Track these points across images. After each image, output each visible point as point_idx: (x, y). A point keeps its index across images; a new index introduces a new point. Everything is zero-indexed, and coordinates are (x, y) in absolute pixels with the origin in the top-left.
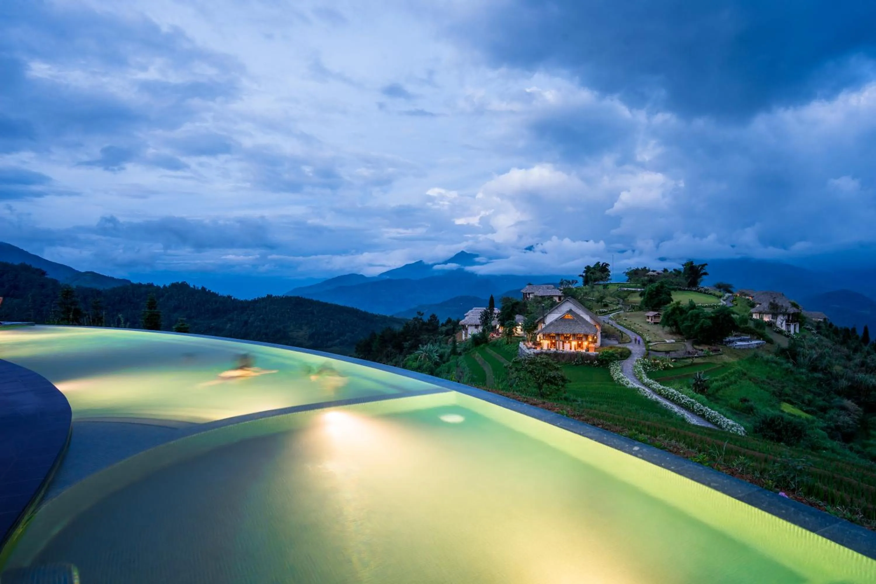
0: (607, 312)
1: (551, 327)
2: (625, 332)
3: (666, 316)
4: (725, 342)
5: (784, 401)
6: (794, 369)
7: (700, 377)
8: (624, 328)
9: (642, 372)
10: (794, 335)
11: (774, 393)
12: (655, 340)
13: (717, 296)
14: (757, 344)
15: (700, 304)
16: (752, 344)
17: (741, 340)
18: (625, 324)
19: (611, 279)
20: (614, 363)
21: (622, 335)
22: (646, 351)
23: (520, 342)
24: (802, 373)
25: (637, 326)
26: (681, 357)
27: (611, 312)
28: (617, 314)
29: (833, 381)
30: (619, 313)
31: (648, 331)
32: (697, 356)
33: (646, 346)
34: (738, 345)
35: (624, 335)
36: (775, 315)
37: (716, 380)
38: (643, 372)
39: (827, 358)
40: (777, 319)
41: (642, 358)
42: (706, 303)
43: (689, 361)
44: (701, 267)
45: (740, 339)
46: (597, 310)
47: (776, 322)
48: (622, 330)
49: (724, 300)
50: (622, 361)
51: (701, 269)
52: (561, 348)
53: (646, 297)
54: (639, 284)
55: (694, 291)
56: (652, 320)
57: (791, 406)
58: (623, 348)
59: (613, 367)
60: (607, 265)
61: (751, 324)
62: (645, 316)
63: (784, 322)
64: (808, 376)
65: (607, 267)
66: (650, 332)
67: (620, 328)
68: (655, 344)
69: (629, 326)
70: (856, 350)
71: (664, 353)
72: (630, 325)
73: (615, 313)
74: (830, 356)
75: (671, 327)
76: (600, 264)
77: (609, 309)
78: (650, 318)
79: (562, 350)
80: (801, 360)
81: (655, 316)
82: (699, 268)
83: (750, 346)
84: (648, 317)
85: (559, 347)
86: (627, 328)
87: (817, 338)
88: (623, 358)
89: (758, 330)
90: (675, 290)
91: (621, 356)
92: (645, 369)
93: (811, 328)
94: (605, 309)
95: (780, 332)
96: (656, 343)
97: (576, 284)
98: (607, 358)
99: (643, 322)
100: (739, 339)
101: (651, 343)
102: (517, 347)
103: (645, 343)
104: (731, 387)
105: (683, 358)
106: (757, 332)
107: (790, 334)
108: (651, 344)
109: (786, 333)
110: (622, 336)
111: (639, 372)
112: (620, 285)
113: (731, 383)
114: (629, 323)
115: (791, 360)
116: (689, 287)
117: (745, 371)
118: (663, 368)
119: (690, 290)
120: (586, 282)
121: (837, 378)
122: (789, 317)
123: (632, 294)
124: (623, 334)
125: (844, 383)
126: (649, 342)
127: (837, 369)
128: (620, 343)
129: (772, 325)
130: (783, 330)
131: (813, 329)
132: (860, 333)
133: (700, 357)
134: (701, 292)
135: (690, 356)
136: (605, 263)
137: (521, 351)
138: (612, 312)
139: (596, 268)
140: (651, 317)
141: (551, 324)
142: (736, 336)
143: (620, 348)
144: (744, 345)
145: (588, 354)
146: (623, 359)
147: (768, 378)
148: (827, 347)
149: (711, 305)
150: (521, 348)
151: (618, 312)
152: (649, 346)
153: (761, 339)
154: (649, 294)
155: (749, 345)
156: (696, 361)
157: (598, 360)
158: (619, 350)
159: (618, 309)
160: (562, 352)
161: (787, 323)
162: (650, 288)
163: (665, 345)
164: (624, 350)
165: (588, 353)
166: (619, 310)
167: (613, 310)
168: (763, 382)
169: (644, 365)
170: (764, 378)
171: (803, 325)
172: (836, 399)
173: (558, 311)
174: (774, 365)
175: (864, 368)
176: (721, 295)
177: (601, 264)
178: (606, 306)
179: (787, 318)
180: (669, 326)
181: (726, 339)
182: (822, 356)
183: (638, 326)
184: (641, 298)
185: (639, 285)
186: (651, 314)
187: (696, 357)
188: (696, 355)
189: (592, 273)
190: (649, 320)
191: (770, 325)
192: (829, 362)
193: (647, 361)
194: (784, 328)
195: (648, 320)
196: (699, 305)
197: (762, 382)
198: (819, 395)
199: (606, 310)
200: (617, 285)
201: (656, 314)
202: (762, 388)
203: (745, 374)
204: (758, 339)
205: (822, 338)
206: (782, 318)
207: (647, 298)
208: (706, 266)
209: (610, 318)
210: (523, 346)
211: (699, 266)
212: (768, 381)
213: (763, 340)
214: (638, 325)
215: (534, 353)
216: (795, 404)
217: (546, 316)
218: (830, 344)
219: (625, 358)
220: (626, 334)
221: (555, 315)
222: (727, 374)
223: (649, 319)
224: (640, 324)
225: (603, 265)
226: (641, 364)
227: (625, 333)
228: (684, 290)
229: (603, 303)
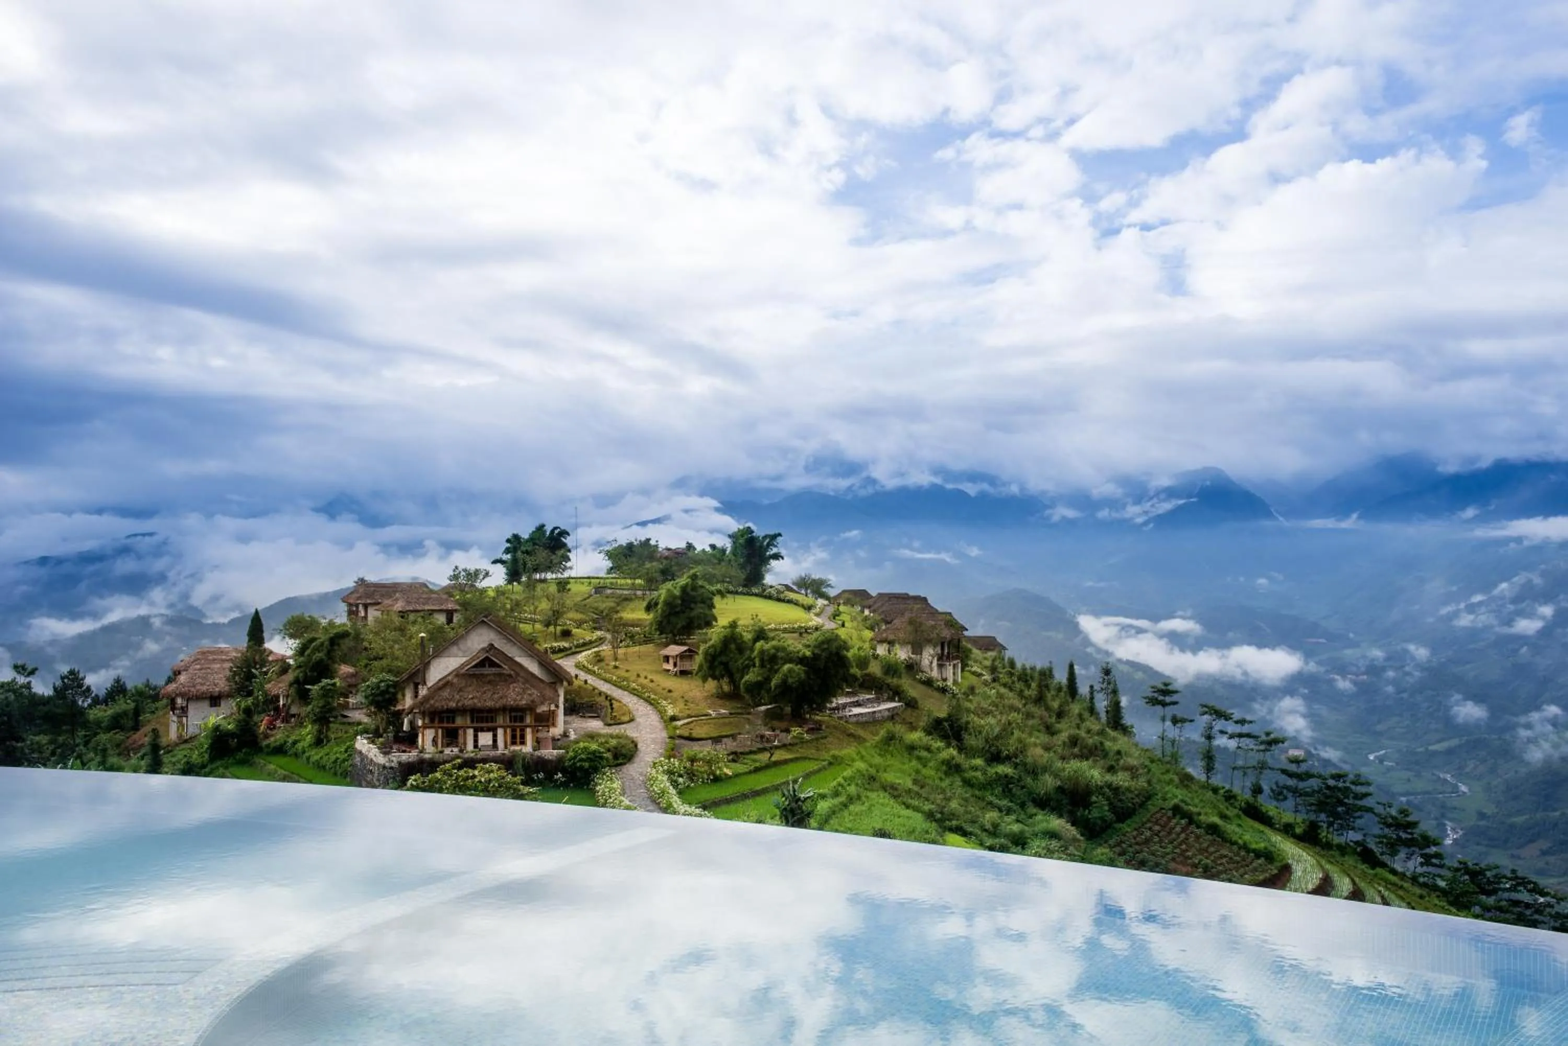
0: (571, 648)
1: (446, 693)
2: (617, 698)
3: (709, 658)
4: (830, 709)
5: (952, 830)
6: (960, 759)
7: (794, 791)
8: (614, 688)
9: (670, 791)
10: (954, 688)
11: (930, 816)
12: (688, 712)
13: (803, 606)
14: (888, 710)
15: (773, 625)
16: (880, 711)
17: (858, 704)
18: (614, 678)
19: (571, 568)
20: (604, 774)
21: (611, 705)
22: (668, 740)
23: (359, 737)
24: (975, 769)
25: (642, 680)
26: (747, 750)
27: (578, 650)
28: (595, 652)
29: (1029, 780)
30: (599, 651)
31: (670, 691)
32: (779, 744)
33: (666, 727)
34: (855, 715)
35: (615, 705)
36: (917, 648)
37: (823, 797)
38: (672, 791)
39: (1017, 733)
40: (921, 654)
41: (666, 759)
42: (783, 624)
43: (764, 757)
44: (767, 540)
45: (857, 701)
46: (546, 645)
47: (921, 661)
48: (609, 693)
49: (818, 615)
50: (618, 769)
51: (769, 545)
52: (470, 746)
53: (660, 611)
54: (639, 577)
55: (756, 595)
56: (675, 665)
57: (963, 839)
58: (618, 737)
59: (600, 784)
60: (564, 533)
61: (875, 669)
62: (659, 655)
63: (936, 659)
64: (985, 773)
65: (563, 539)
66: (674, 694)
67: (605, 687)
68: (688, 723)
69: (625, 683)
70: (1060, 715)
71: (710, 741)
72: (625, 679)
73: (590, 652)
74: (1019, 728)
75: (719, 681)
76: (545, 531)
77: (575, 643)
78: (671, 661)
79: (473, 752)
80: (971, 741)
81: (682, 656)
82: (765, 543)
83: (877, 715)
84: (667, 659)
85: (465, 744)
86: (620, 687)
87: (993, 691)
88: (620, 761)
89: (889, 680)
90: (721, 594)
91: (616, 757)
92: (675, 784)
93: (979, 670)
94: (566, 641)
95: (929, 683)
96: (690, 720)
97: (487, 580)
98: (586, 765)
99: (657, 672)
100: (854, 702)
101: (679, 720)
102: (346, 751)
103: (665, 722)
104: (852, 807)
105: (751, 752)
106: (888, 685)
107: (946, 685)
108: (679, 723)
109: (940, 684)
110: (612, 709)
111: (663, 792)
112: (593, 581)
113: (851, 800)
114: (623, 673)
115: (954, 743)
116: (745, 586)
117: (873, 771)
118: (712, 777)
119: (748, 594)
120: (513, 575)
121: (1034, 772)
122: (943, 649)
123: (626, 603)
124: (613, 702)
125: (1048, 783)
126: (674, 718)
127: (1036, 754)
128: (610, 725)
129: (913, 668)
130: (933, 677)
131: (984, 673)
132: (1061, 677)
133: (784, 746)
134: (769, 597)
135: (768, 745)
136: (559, 528)
137: (362, 760)
138: (581, 649)
139: (535, 539)
140: (673, 657)
141: (444, 684)
142: (848, 694)
143: (612, 736)
144: (866, 714)
145: (539, 757)
146: (621, 764)
147: (915, 782)
148: (1013, 708)
149: (793, 628)
150: (360, 752)
151: (596, 649)
152: (676, 728)
153: (897, 699)
154: (668, 604)
155: (874, 712)
156: (779, 755)
157: (564, 771)
158: (613, 742)
159: (596, 641)
160: (472, 755)
161: (940, 662)
162: (669, 590)
163: (709, 724)
164: (623, 741)
165: (537, 753)
166: (597, 644)
167: (584, 644)
168: (909, 791)
169: (670, 773)
170: (909, 784)
171: (967, 665)
172: (1039, 817)
173: (459, 649)
174: (924, 754)
175: (1076, 750)
176: (809, 604)
177: (548, 529)
178: (566, 634)
179: (940, 652)
180: (714, 677)
181: (832, 702)
182: (1007, 728)
183: (645, 682)
184: (649, 615)
185: (638, 581)
186: (674, 650)
187: (777, 747)
188: (776, 743)
189: (527, 552)
190: (670, 666)
191: (912, 667)
192: (1020, 741)
193: (677, 763)
194: (935, 674)
195: (666, 666)
196: (770, 627)
197: (906, 791)
198: (1009, 811)
199: (566, 645)
200: (588, 580)
201: (685, 651)
202: (908, 807)
203: (872, 779)
204: (891, 699)
205: (1003, 690)
206: (932, 652)
207: (663, 611)
208: (779, 539)
209: (578, 666)
210: (367, 746)
211: (765, 537)
212: (916, 788)
213: (899, 701)
214: (646, 678)
215: (400, 763)
216: (971, 834)
217: (429, 662)
218: (1018, 703)
219: (625, 761)
220: (620, 702)
221: (452, 659)
222: (840, 779)
223: (668, 662)
224: (650, 677)
225: (552, 531)
226: (664, 772)
227: (617, 700)
228: (737, 593)
229: (559, 628)
